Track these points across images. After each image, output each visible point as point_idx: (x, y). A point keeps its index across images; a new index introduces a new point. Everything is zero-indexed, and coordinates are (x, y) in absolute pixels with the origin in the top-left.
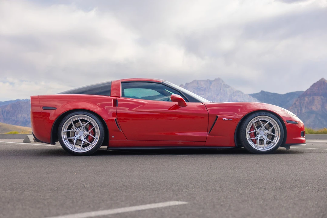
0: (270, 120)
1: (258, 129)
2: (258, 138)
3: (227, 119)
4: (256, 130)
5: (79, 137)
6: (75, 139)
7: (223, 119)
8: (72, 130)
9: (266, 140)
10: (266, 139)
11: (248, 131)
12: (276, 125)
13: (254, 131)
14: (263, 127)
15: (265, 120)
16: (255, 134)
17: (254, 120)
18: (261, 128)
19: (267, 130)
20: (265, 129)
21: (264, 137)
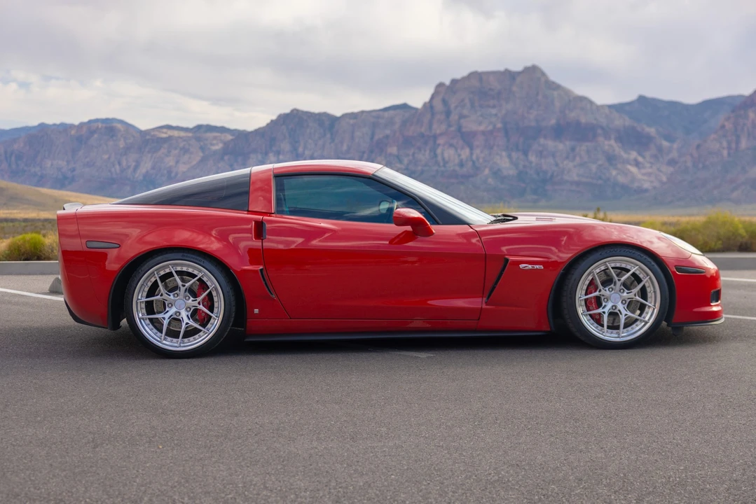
0: (635, 267)
1: (607, 289)
2: (606, 310)
3: (530, 267)
4: (600, 291)
5: (176, 313)
6: (165, 318)
7: (522, 266)
8: (159, 297)
9: (626, 315)
10: (624, 312)
11: (580, 295)
12: (650, 278)
13: (597, 293)
14: (619, 284)
15: (623, 266)
16: (598, 302)
17: (596, 269)
18: (612, 286)
19: (628, 289)
20: (622, 287)
21: (620, 307)
